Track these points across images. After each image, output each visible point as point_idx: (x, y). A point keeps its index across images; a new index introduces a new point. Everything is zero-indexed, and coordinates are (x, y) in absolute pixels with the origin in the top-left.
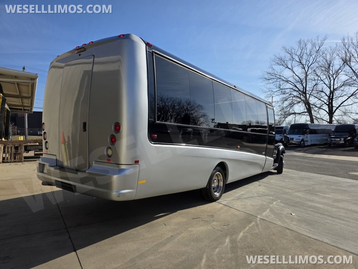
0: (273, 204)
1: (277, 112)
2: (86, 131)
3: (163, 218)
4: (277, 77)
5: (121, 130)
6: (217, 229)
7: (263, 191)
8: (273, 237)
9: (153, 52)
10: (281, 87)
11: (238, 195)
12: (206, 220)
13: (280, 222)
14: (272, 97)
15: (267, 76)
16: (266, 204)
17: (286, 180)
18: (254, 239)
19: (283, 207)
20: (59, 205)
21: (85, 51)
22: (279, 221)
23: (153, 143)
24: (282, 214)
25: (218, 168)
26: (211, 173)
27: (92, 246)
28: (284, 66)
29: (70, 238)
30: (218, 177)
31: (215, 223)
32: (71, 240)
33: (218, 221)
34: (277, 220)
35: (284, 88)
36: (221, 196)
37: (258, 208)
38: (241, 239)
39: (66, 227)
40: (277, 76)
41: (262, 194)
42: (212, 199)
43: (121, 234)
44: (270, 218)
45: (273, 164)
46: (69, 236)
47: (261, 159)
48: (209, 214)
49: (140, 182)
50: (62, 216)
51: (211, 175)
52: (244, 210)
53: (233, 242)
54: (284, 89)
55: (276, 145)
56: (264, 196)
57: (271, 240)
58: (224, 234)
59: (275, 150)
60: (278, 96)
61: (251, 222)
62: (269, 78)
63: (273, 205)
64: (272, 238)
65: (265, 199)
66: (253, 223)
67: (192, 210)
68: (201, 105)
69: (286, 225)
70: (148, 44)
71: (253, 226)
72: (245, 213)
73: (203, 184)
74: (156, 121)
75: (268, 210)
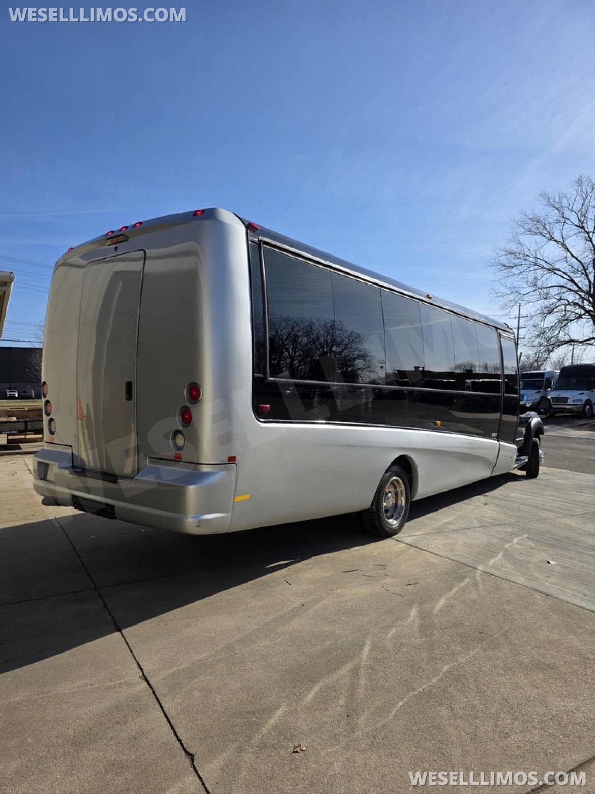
0: (512, 542)
1: (531, 338)
2: (133, 399)
3: (283, 571)
4: (528, 260)
5: (201, 398)
6: (392, 591)
7: (493, 515)
8: (506, 607)
9: (260, 241)
10: (539, 284)
11: (439, 524)
12: (371, 574)
13: (523, 578)
14: (520, 306)
15: (505, 260)
16: (498, 543)
17: (545, 493)
18: (468, 610)
19: (533, 548)
20: (75, 546)
21: (126, 240)
22: (522, 576)
23: (262, 420)
24: (528, 562)
25: (395, 468)
26: (380, 479)
27: (149, 621)
28: (544, 236)
29: (105, 606)
30: (395, 488)
31: (388, 580)
32: (108, 610)
33: (394, 577)
34: (518, 573)
35: (544, 286)
36: (401, 526)
37: (479, 550)
38: (440, 611)
39: (96, 587)
40: (528, 258)
41: (490, 522)
42: (384, 534)
43: (204, 599)
44: (504, 569)
45: (515, 457)
46: (105, 604)
47: (490, 448)
48: (377, 563)
49: (238, 499)
50: (85, 567)
51: (380, 483)
52: (449, 555)
53: (424, 616)
54: (544, 288)
55: (524, 415)
56: (493, 527)
57: (501, 613)
58: (407, 600)
59: (519, 426)
60: (532, 304)
61: (463, 578)
62: (512, 265)
63: (511, 544)
64: (505, 609)
65: (496, 532)
66: (468, 580)
67: (343, 554)
68: (356, 333)
69: (535, 585)
70: (250, 227)
71: (468, 585)
72: (451, 561)
73: (364, 501)
74: (267, 378)
75: (500, 555)
